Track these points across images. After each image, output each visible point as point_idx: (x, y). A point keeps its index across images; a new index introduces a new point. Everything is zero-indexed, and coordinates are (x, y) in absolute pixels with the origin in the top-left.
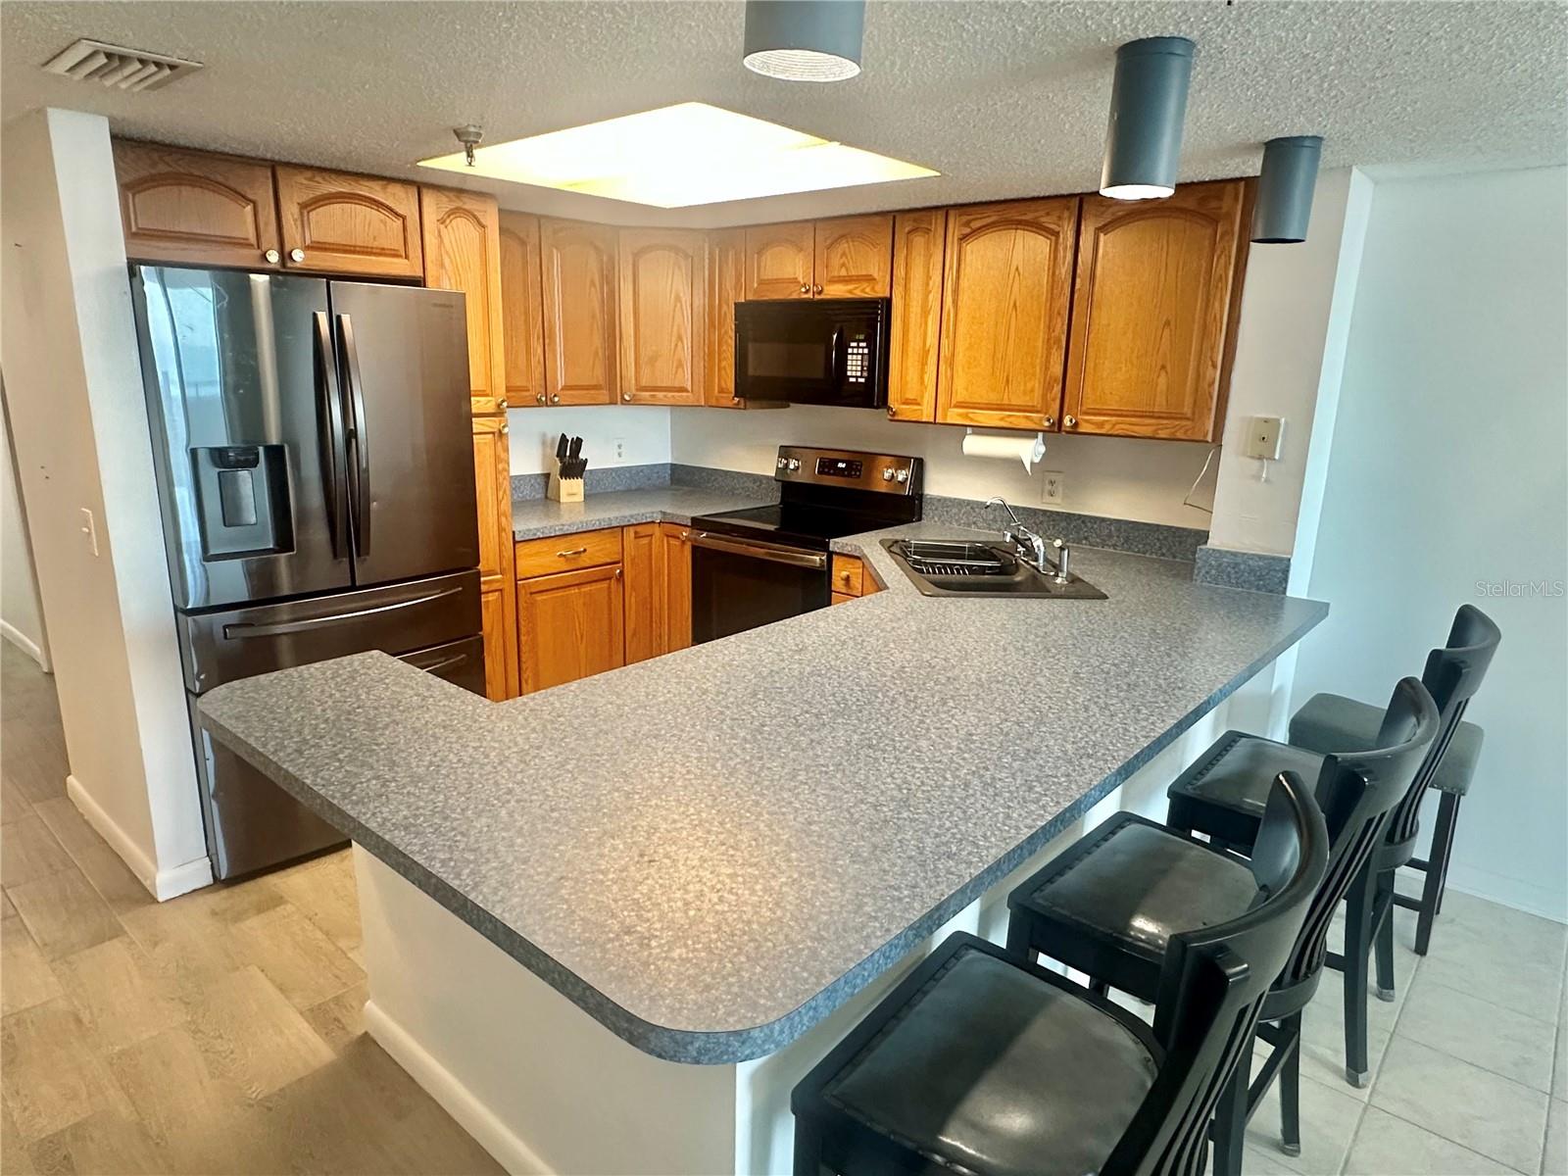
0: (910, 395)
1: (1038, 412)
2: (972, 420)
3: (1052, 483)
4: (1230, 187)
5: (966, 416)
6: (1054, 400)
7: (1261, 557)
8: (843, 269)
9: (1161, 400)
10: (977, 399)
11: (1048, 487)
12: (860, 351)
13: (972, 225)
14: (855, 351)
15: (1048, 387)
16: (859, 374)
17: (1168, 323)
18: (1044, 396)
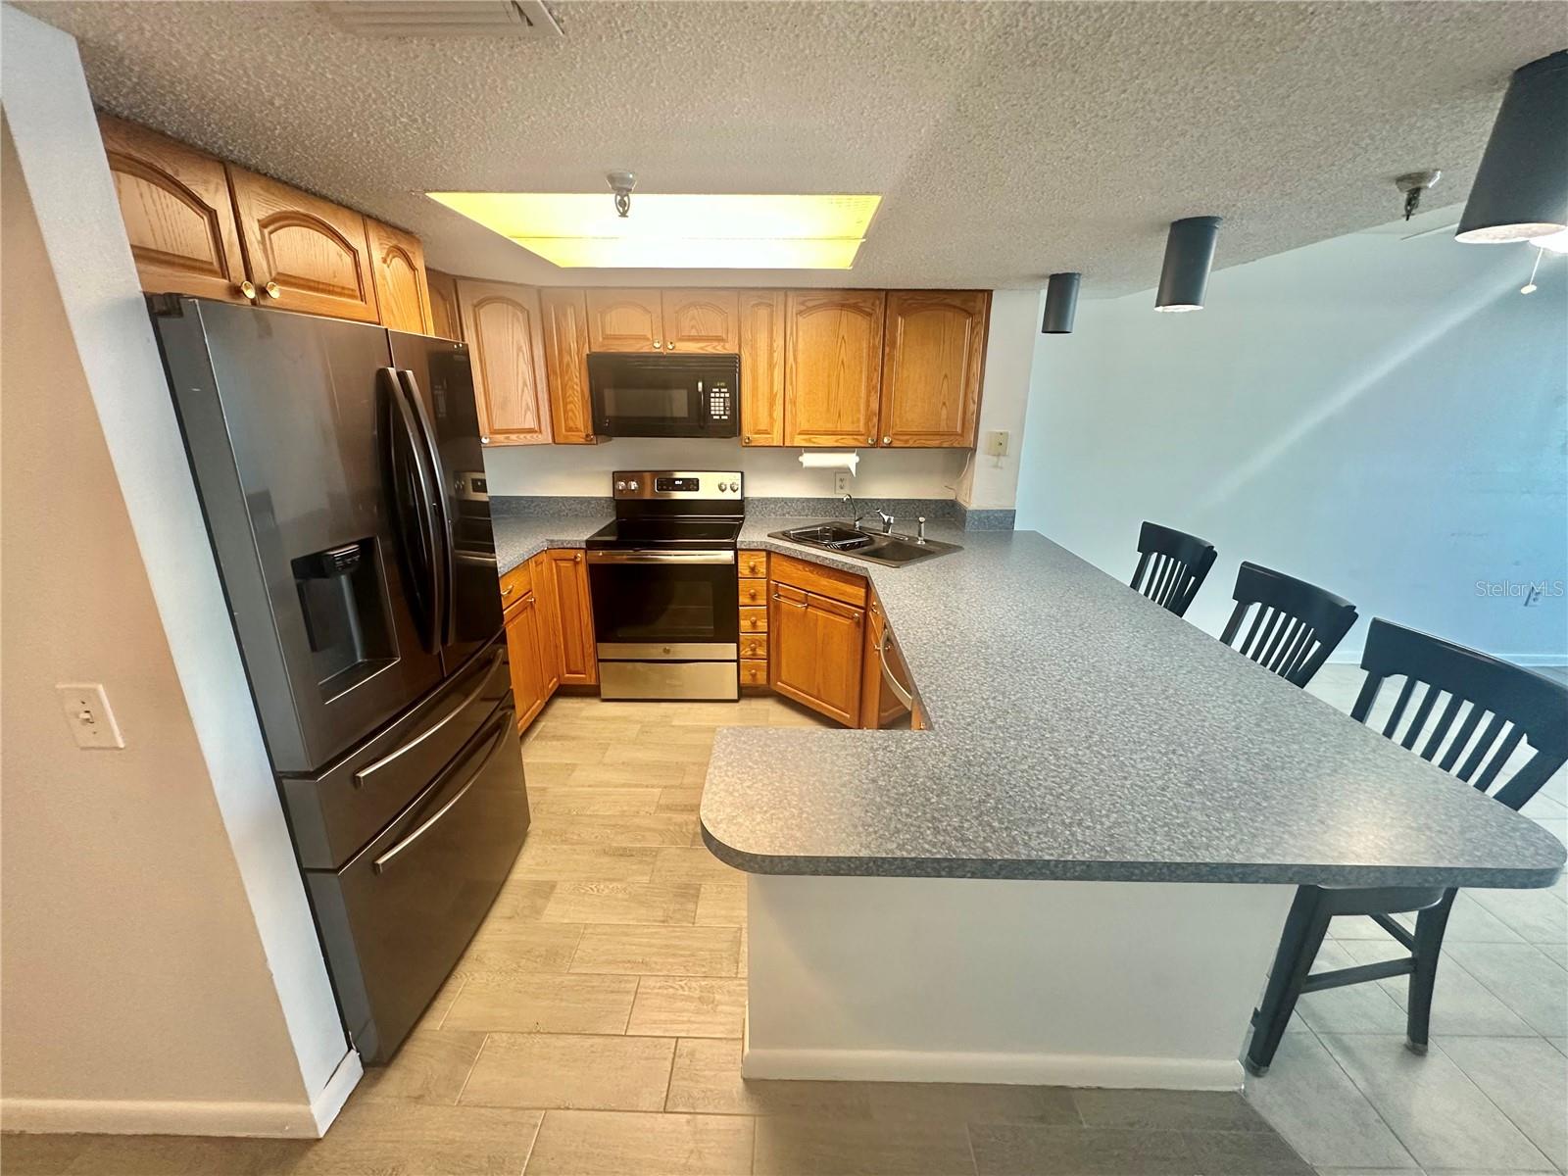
0: (762, 427)
1: (862, 435)
2: (814, 443)
3: (841, 480)
4: (980, 295)
5: (810, 440)
6: (874, 426)
7: (1001, 511)
8: (694, 330)
9: (943, 423)
10: (815, 428)
11: (838, 483)
12: (722, 395)
13: (807, 304)
14: (718, 395)
15: (868, 419)
16: (722, 413)
17: (946, 376)
18: (867, 424)
